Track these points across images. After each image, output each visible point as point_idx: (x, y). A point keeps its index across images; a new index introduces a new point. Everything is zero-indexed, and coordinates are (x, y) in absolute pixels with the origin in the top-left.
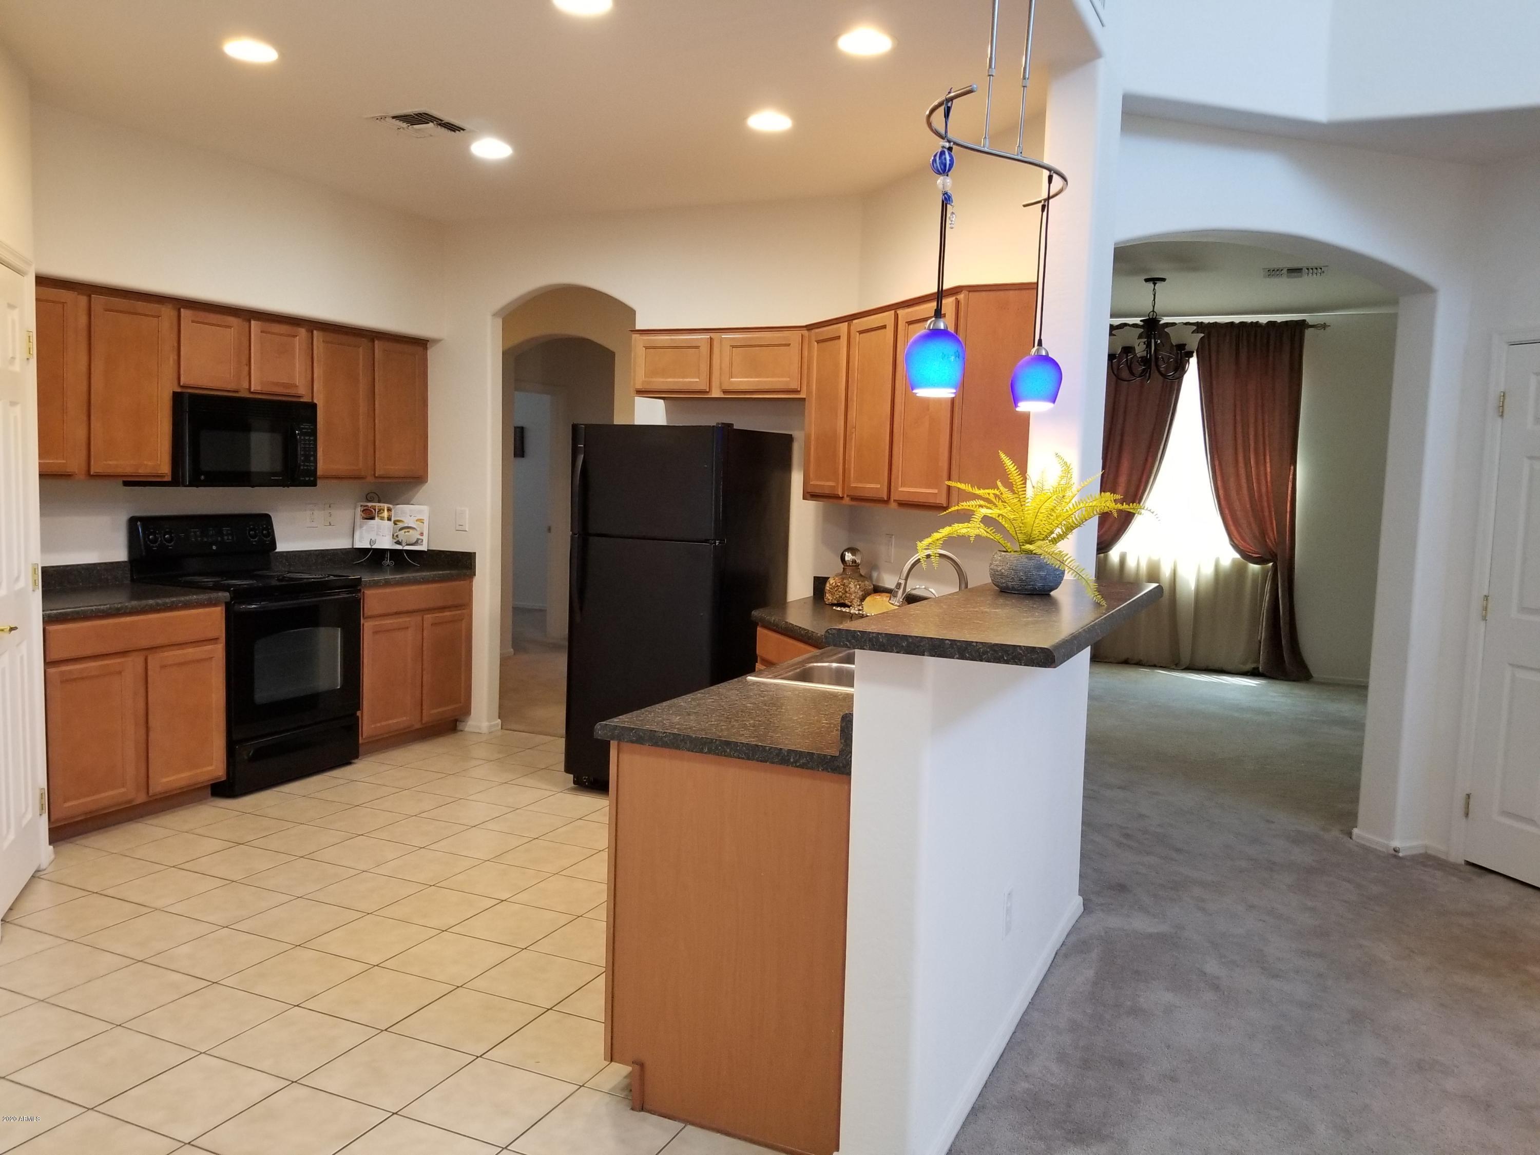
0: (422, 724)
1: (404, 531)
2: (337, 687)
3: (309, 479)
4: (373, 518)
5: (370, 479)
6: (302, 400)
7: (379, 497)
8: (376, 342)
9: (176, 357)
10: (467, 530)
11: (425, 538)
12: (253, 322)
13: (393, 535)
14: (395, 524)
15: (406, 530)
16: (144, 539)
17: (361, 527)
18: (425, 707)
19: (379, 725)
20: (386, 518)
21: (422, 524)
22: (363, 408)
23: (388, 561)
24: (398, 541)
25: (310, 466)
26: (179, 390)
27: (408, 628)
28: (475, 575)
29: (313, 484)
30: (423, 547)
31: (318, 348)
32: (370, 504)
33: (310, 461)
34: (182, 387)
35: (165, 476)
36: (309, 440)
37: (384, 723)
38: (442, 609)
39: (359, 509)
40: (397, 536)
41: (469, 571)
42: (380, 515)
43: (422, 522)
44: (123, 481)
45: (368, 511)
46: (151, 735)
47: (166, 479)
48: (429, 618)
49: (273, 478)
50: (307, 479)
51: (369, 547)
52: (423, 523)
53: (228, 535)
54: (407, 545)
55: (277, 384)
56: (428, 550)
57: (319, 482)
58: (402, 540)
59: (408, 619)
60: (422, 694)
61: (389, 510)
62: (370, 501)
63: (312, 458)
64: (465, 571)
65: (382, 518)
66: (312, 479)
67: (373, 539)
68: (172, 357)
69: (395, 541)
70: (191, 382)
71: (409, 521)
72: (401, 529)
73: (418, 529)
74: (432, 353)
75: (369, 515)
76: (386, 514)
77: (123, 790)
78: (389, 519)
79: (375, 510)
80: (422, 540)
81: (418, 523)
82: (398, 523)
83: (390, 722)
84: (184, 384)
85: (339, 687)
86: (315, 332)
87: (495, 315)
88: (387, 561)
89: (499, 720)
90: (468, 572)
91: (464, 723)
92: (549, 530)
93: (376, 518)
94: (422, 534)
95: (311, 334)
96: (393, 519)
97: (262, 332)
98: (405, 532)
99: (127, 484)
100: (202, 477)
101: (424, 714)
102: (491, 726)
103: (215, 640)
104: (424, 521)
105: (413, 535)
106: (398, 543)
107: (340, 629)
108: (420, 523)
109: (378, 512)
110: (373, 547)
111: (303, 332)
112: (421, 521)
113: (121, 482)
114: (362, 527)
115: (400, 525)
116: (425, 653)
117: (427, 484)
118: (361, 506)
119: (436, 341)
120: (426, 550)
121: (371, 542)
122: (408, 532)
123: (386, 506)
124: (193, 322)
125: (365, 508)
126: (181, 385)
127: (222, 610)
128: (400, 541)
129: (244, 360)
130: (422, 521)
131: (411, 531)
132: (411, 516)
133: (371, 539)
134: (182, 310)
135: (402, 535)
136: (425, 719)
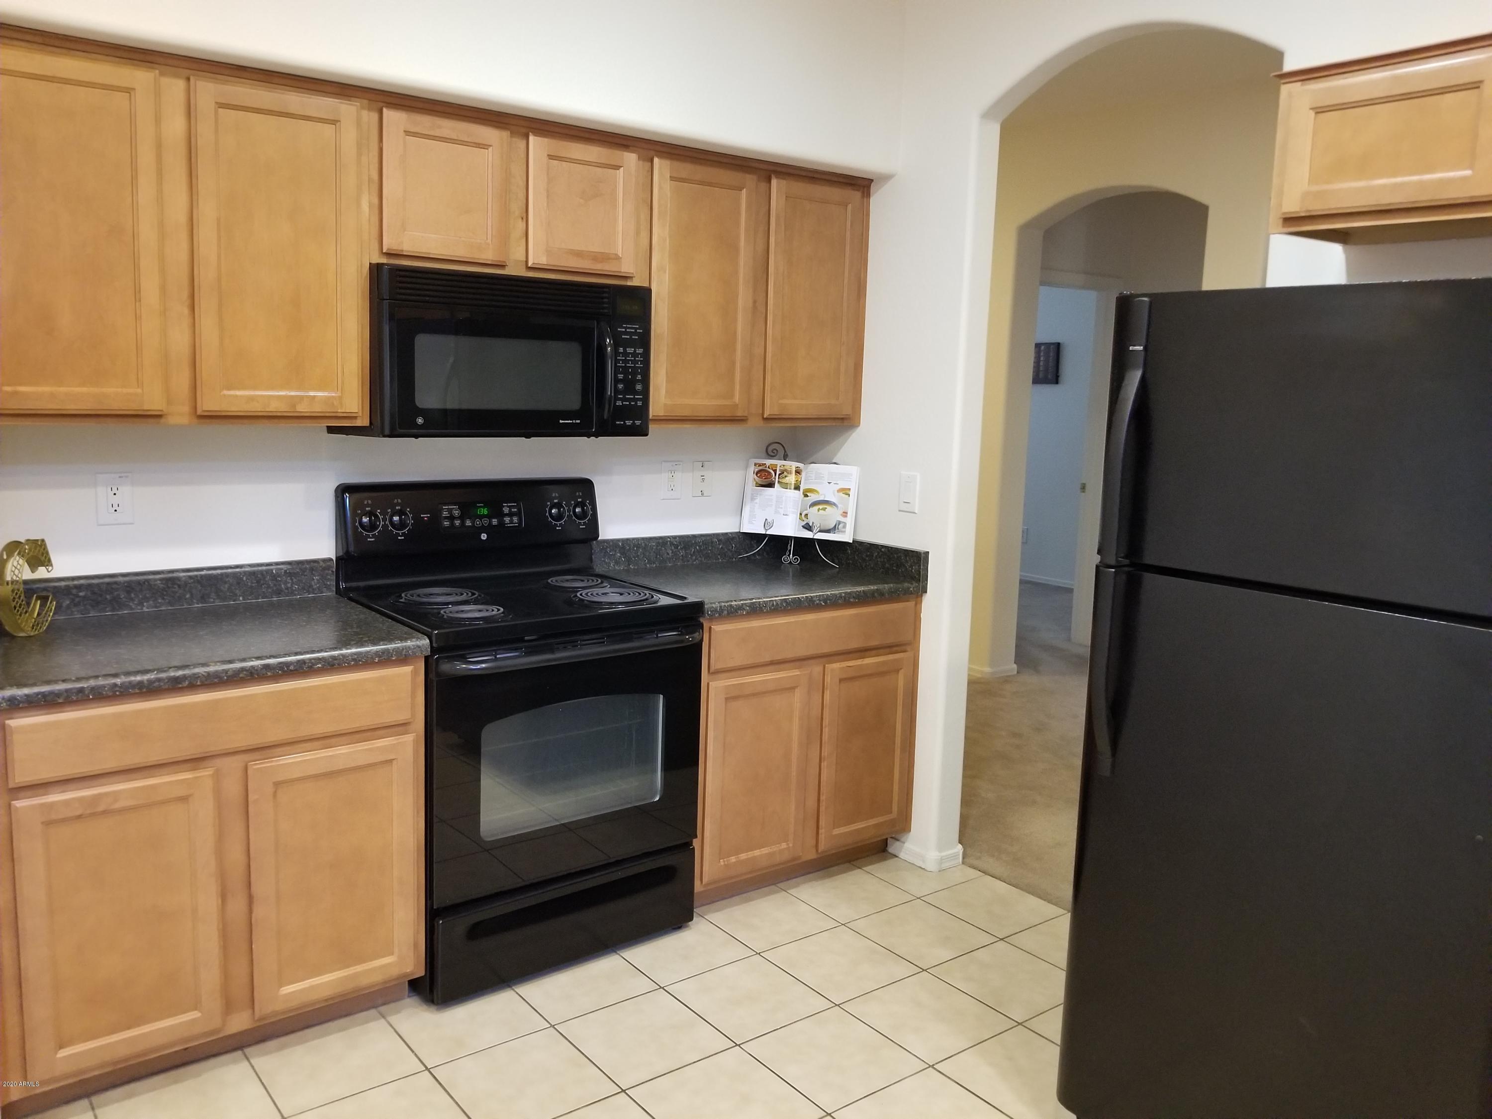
0: (817, 851)
1: (816, 508)
2: (654, 796)
3: (634, 423)
4: (771, 485)
5: (755, 422)
6: (629, 283)
7: (785, 452)
8: (774, 182)
9: (376, 201)
10: (916, 512)
11: (850, 521)
12: (532, 138)
13: (801, 514)
14: (806, 496)
15: (821, 507)
16: (354, 521)
17: (753, 499)
18: (822, 823)
19: (733, 859)
20: (793, 487)
21: (847, 496)
22: (744, 297)
23: (791, 555)
24: (807, 524)
25: (636, 400)
26: (384, 260)
27: (793, 689)
28: (926, 592)
29: (642, 432)
30: (846, 537)
31: (660, 188)
32: (769, 462)
33: (635, 392)
34: (389, 255)
35: (356, 418)
36: (635, 354)
37: (743, 856)
38: (862, 652)
39: (752, 469)
40: (806, 515)
41: (915, 584)
42: (784, 481)
43: (847, 494)
44: (327, 426)
45: (763, 474)
46: (259, 911)
47: (359, 423)
48: (836, 667)
49: (561, 421)
50: (629, 423)
51: (764, 532)
52: (849, 495)
53: (511, 515)
54: (820, 531)
55: (579, 254)
56: (853, 541)
57: (652, 427)
58: (813, 523)
59: (797, 672)
60: (819, 800)
61: (798, 472)
62: (771, 457)
63: (639, 387)
64: (906, 585)
65: (785, 486)
66: (638, 423)
67: (769, 520)
68: (367, 202)
69: (804, 523)
70: (407, 247)
71: (827, 492)
72: (814, 504)
73: (839, 506)
74: (878, 201)
75: (766, 480)
76: (791, 479)
77: (195, 1015)
78: (797, 488)
79: (775, 471)
80: (845, 523)
81: (841, 494)
82: (808, 494)
83: (757, 853)
84: (388, 249)
85: (657, 799)
86: (656, 160)
87: (987, 115)
88: (789, 555)
89: (960, 846)
90: (912, 587)
91: (898, 843)
92: (1083, 488)
93: (776, 484)
94: (845, 514)
95: (650, 164)
96: (802, 487)
97: (551, 157)
98: (819, 510)
99: (331, 430)
100: (420, 421)
101: (822, 837)
102: (941, 860)
103: (401, 727)
104: (851, 493)
105: (831, 516)
106: (808, 527)
107: (661, 696)
108: (844, 495)
109: (779, 475)
110: (768, 532)
111: (630, 159)
112: (846, 492)
113: (325, 429)
114: (755, 499)
115: (813, 497)
116: (826, 730)
117: (859, 428)
118: (755, 465)
119: (886, 178)
120: (851, 542)
121: (766, 523)
122: (824, 509)
123: (792, 465)
124: (407, 133)
125: (761, 468)
126: (384, 251)
127: (415, 673)
128: (811, 525)
129: (516, 208)
130: (848, 492)
131: (829, 508)
132: (829, 483)
133: (766, 520)
134: (385, 110)
135: (815, 516)
136: (822, 847)
